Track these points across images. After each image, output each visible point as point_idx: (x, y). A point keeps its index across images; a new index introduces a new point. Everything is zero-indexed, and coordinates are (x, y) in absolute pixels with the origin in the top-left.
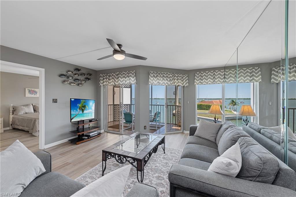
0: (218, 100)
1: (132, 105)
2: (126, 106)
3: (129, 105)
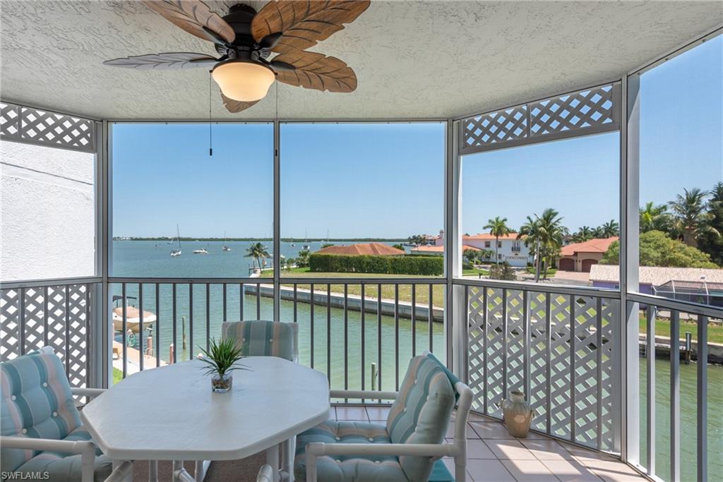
0: (367, 244)
1: (108, 282)
2: (58, 298)
3: (88, 282)
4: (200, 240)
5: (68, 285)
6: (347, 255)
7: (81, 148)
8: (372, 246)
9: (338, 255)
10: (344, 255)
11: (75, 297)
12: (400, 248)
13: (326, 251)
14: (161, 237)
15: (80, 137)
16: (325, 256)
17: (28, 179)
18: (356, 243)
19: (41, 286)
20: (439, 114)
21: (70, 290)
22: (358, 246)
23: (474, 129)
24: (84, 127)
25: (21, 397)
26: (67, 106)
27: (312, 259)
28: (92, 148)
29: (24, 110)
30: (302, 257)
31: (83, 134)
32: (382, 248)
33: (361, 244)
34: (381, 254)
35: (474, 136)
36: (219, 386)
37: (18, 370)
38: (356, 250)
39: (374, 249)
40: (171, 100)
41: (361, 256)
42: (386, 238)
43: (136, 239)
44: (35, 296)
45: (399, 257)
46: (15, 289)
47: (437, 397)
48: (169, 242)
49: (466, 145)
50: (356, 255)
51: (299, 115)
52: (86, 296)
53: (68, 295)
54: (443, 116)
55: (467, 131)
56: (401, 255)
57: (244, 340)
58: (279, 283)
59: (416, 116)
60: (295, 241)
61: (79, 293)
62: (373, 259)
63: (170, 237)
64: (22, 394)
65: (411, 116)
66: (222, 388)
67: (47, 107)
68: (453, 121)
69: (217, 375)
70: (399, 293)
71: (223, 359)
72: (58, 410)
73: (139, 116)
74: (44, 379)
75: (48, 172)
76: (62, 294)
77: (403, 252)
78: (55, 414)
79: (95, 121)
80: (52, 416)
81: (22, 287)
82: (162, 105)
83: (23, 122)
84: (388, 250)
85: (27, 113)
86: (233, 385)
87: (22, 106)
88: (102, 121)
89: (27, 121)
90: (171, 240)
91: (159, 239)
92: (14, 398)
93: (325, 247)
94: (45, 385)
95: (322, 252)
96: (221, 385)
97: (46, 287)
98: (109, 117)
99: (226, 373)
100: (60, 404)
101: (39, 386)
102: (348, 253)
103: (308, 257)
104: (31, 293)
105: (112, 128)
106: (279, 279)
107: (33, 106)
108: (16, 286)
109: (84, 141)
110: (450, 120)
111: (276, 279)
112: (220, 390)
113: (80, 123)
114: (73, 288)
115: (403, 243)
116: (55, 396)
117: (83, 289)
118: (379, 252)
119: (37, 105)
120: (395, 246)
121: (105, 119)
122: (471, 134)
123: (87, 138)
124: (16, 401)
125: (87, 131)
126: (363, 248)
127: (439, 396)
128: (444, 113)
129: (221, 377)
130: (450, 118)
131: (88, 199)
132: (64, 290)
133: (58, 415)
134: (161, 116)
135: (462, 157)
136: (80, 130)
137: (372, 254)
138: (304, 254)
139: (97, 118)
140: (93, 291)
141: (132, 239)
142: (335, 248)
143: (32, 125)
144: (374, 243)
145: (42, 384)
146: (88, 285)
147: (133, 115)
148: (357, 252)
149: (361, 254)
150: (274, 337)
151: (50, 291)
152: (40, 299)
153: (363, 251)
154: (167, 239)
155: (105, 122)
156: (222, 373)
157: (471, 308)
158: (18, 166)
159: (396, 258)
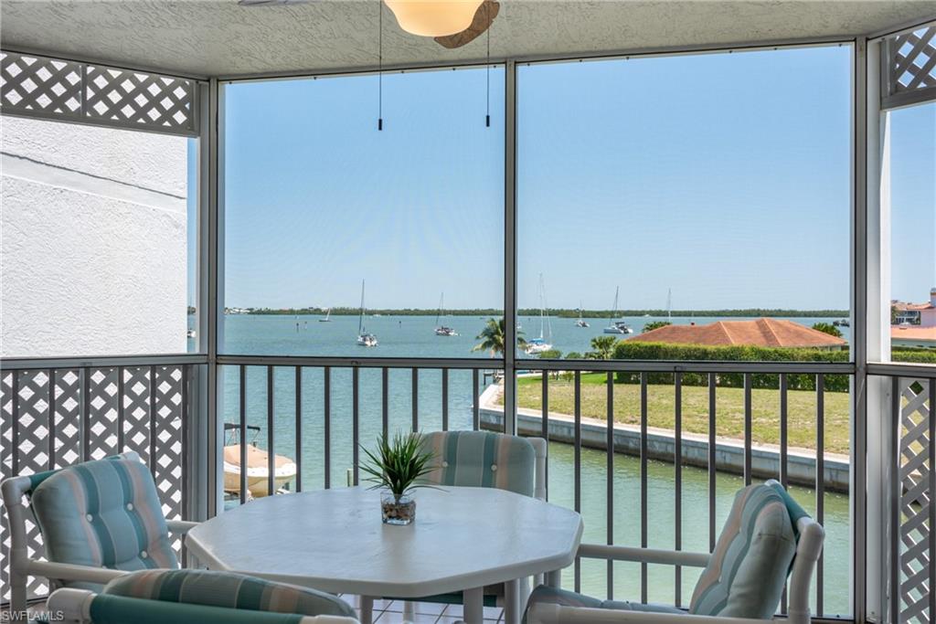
0: (751, 321)
1: (217, 364)
2: (139, 388)
3: (186, 364)
4: (383, 313)
5: (156, 366)
6: (702, 346)
7: (176, 130)
8: (762, 327)
9: (681, 346)
10: (693, 346)
11: (164, 387)
12: (829, 330)
13: (654, 336)
14: (306, 307)
15: (173, 110)
16: (652, 347)
17: (80, 191)
18: (722, 320)
19: (114, 367)
20: (834, 27)
21: (157, 375)
22: (726, 325)
23: (913, 55)
24: (180, 93)
25: (99, 518)
26: (155, 59)
27: (622, 353)
28: (192, 129)
29: (90, 69)
30: (598, 350)
31: (179, 105)
32: (788, 330)
33: (734, 321)
34: (783, 344)
35: (913, 69)
36: (394, 514)
37: (94, 476)
38: (723, 334)
39: (767, 334)
40: (322, 38)
41: (735, 350)
42: (799, 309)
43: (260, 312)
44: (105, 383)
45: (827, 352)
46: (76, 370)
47: (760, 538)
48: (321, 317)
49: (898, 87)
50: (723, 347)
51: (551, 49)
52: (183, 387)
53: (154, 384)
54: (844, 31)
55: (898, 58)
56: (832, 348)
57: (446, 464)
58: (515, 369)
59: (786, 35)
60: (586, 315)
61: (171, 381)
62: (764, 355)
63: (324, 309)
64: (100, 515)
65: (776, 34)
66: (398, 517)
67: (123, 62)
68: (867, 40)
69: (389, 496)
70: (826, 435)
71: (400, 471)
72: (150, 548)
73: (269, 68)
74: (129, 500)
75: (111, 176)
76: (144, 382)
77: (836, 341)
78: (144, 554)
79: (197, 81)
80: (140, 556)
81: (85, 367)
82: (308, 47)
83: (89, 90)
84: (799, 335)
85: (95, 75)
86: (417, 516)
87: (89, 64)
88: (208, 81)
89: (95, 88)
90: (325, 313)
91: (304, 312)
92: (90, 517)
93: (651, 327)
94: (130, 507)
95: (644, 338)
96: (397, 512)
97: (121, 368)
98: (221, 72)
99: (406, 492)
100: (150, 541)
101: (122, 506)
102: (705, 342)
103: (612, 350)
104: (98, 377)
105: (224, 89)
106: (515, 360)
107: (104, 62)
108: (77, 363)
109: (180, 117)
110: (860, 40)
111: (510, 361)
112: (395, 521)
113: (174, 86)
114: (161, 372)
115: (840, 320)
116: (143, 525)
117: (177, 375)
118: (779, 340)
119: (110, 60)
120: (817, 328)
121: (214, 77)
122: (907, 64)
123: (185, 112)
124: (92, 523)
125: (185, 100)
126: (739, 330)
127: (764, 538)
128: (843, 26)
129: (398, 498)
130: (861, 35)
131: (177, 227)
132: (148, 376)
133: (148, 556)
134: (306, 65)
135: (888, 113)
136: (173, 98)
137: (763, 345)
138: (604, 344)
139: (201, 75)
140: (193, 378)
141: (252, 312)
142: (674, 330)
143: (102, 95)
144: (766, 319)
145: (126, 504)
146: (185, 368)
147: (258, 66)
148: (726, 340)
149: (735, 343)
150: (499, 461)
151: (127, 376)
152: (112, 389)
153: (741, 337)
154: (318, 312)
155: (213, 82)
156: (398, 491)
157: (906, 422)
158: (65, 169)
159: (820, 353)
